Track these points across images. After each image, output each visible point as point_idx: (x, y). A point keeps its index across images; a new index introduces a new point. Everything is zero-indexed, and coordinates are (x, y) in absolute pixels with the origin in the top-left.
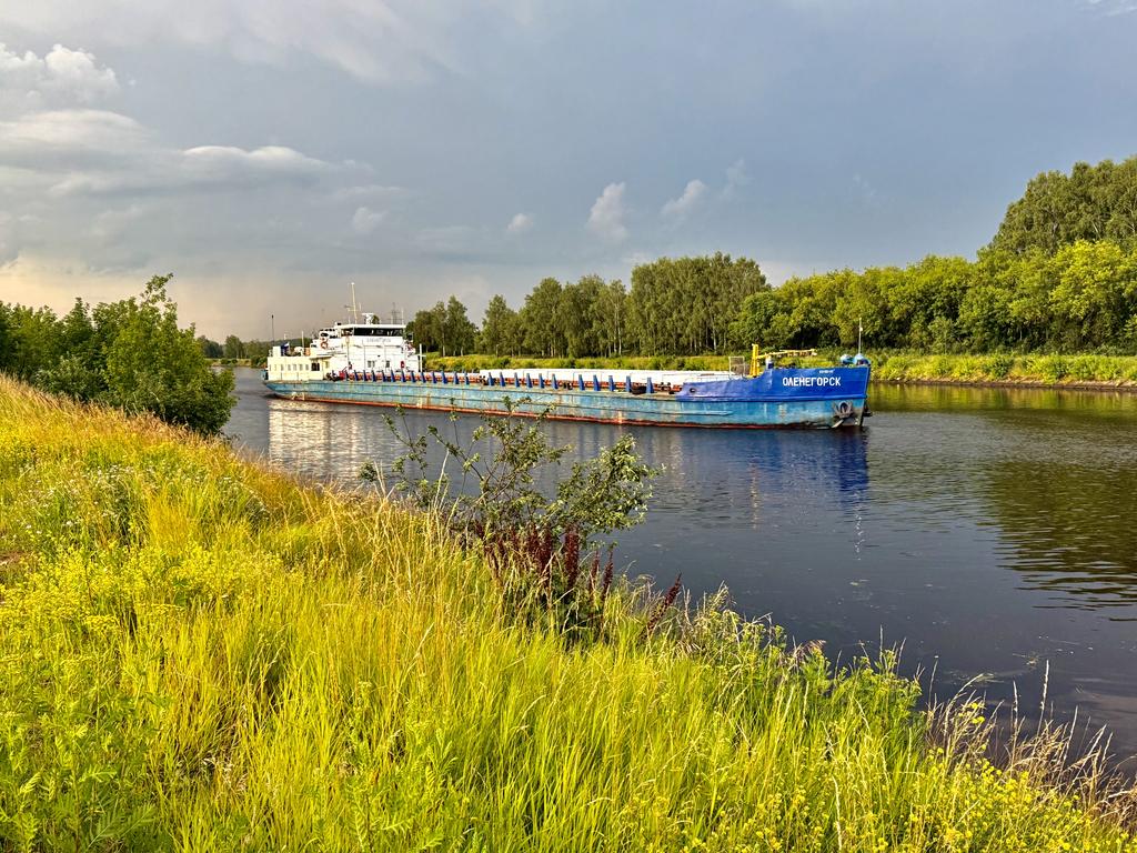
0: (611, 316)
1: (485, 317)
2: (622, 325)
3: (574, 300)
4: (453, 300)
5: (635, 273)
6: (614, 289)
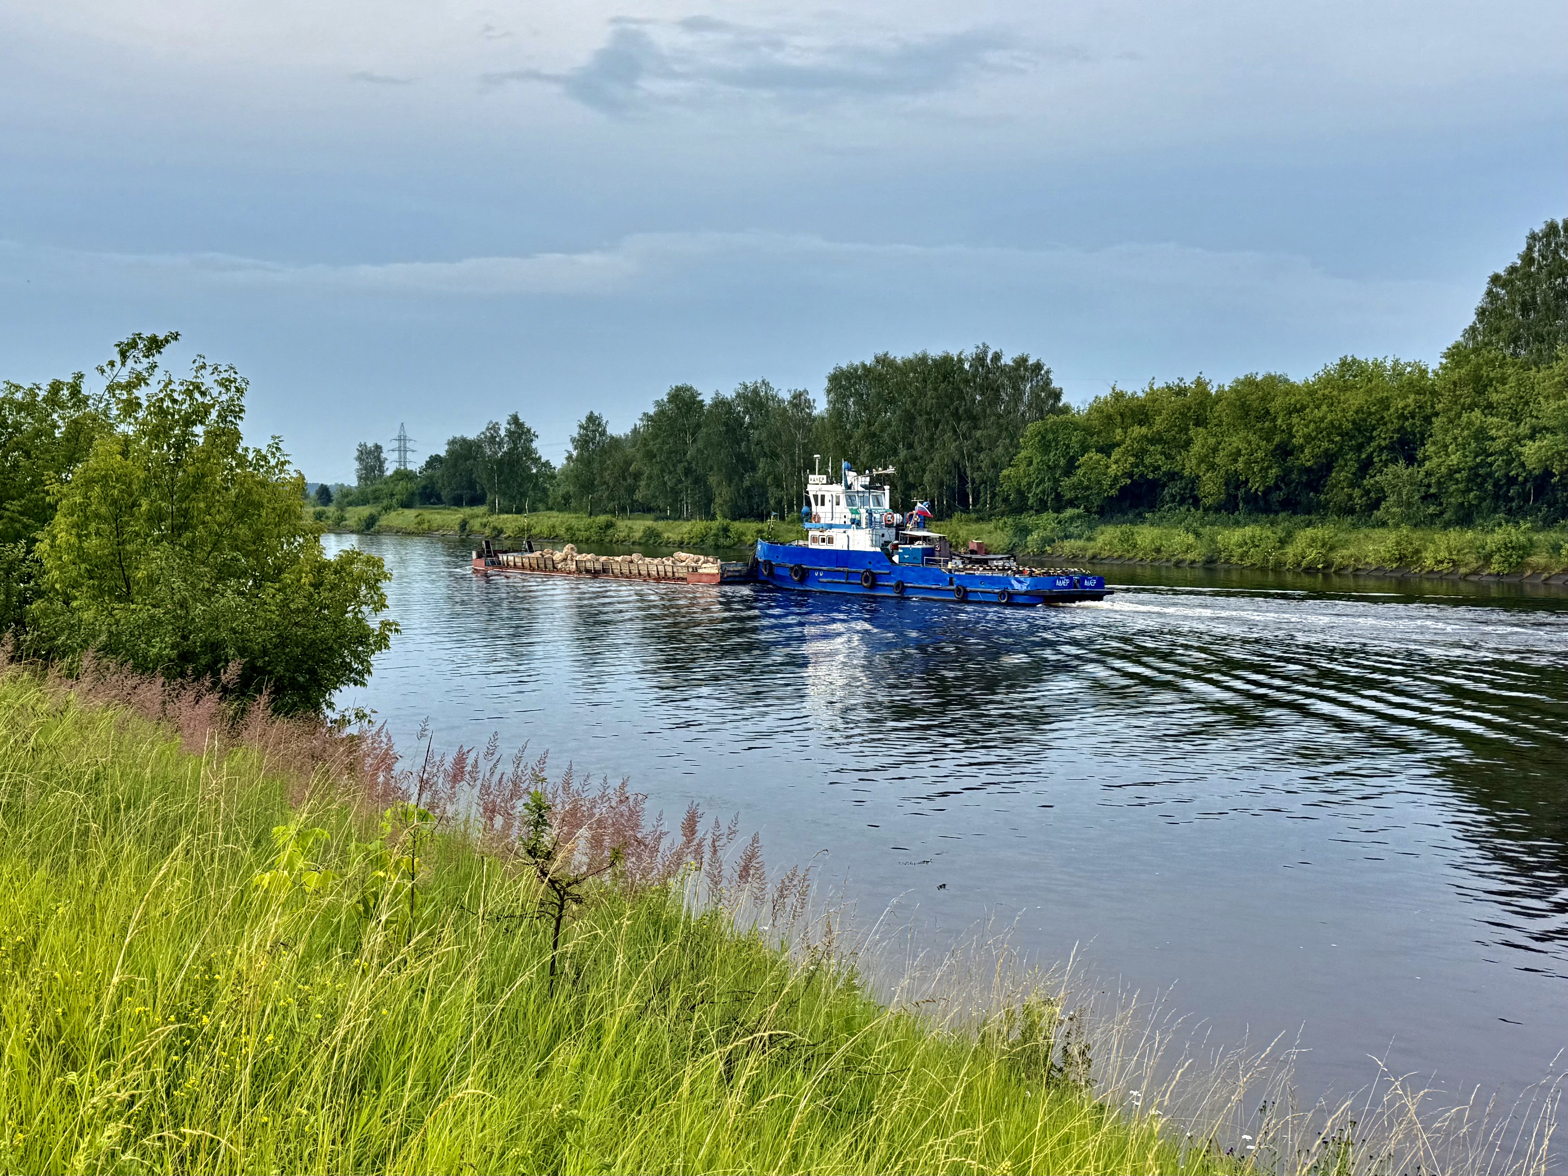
0: (789, 452)
1: (570, 447)
4: (514, 421)
5: (833, 378)
6: (795, 406)
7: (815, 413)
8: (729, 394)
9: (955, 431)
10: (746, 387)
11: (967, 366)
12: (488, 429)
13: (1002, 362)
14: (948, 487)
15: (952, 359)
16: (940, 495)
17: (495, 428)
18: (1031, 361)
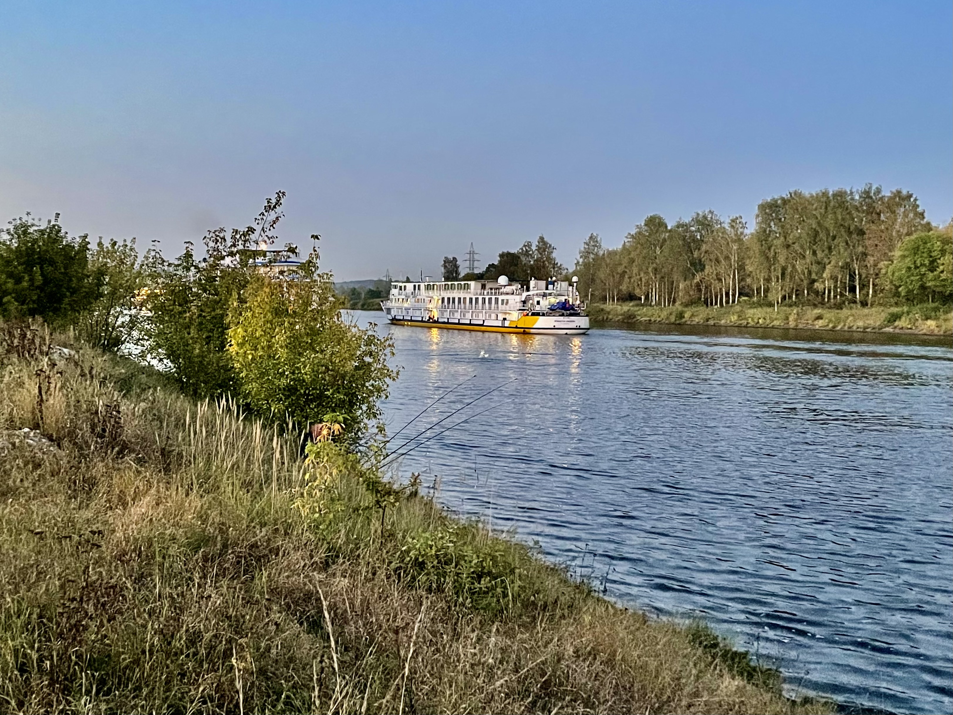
0: (727, 258)
1: (578, 258)
2: (741, 268)
3: (684, 240)
4: (542, 239)
5: (762, 207)
6: (732, 227)
7: (746, 231)
8: (687, 220)
9: (847, 243)
10: (698, 214)
11: (857, 197)
12: (525, 246)
13: (883, 194)
14: (841, 282)
15: (846, 192)
16: (836, 287)
17: (529, 245)
18: (904, 192)
